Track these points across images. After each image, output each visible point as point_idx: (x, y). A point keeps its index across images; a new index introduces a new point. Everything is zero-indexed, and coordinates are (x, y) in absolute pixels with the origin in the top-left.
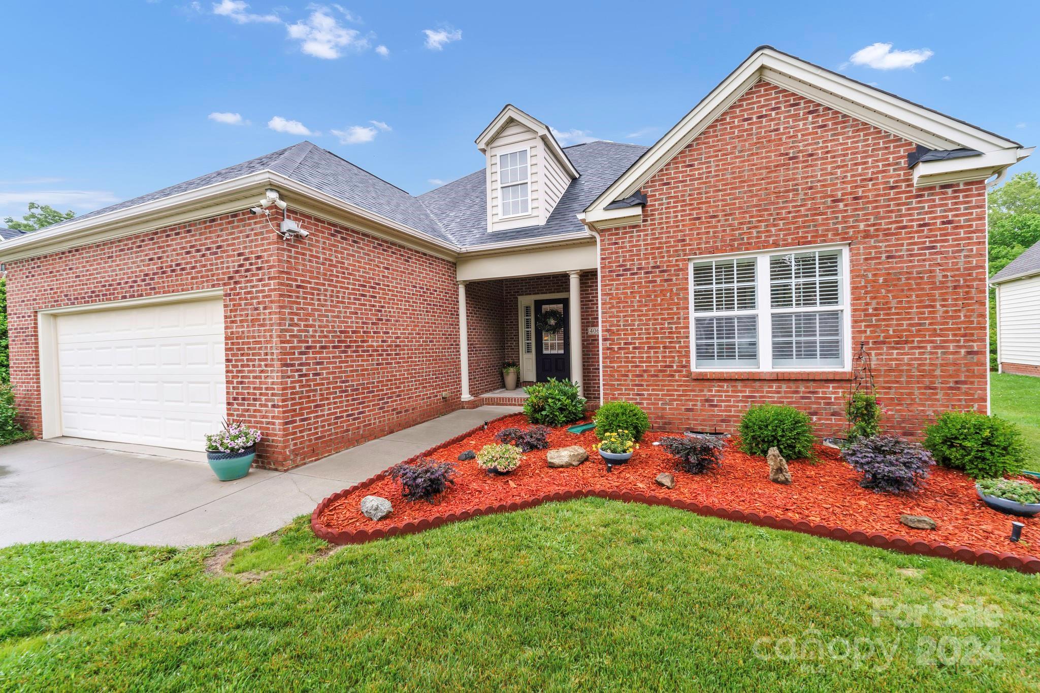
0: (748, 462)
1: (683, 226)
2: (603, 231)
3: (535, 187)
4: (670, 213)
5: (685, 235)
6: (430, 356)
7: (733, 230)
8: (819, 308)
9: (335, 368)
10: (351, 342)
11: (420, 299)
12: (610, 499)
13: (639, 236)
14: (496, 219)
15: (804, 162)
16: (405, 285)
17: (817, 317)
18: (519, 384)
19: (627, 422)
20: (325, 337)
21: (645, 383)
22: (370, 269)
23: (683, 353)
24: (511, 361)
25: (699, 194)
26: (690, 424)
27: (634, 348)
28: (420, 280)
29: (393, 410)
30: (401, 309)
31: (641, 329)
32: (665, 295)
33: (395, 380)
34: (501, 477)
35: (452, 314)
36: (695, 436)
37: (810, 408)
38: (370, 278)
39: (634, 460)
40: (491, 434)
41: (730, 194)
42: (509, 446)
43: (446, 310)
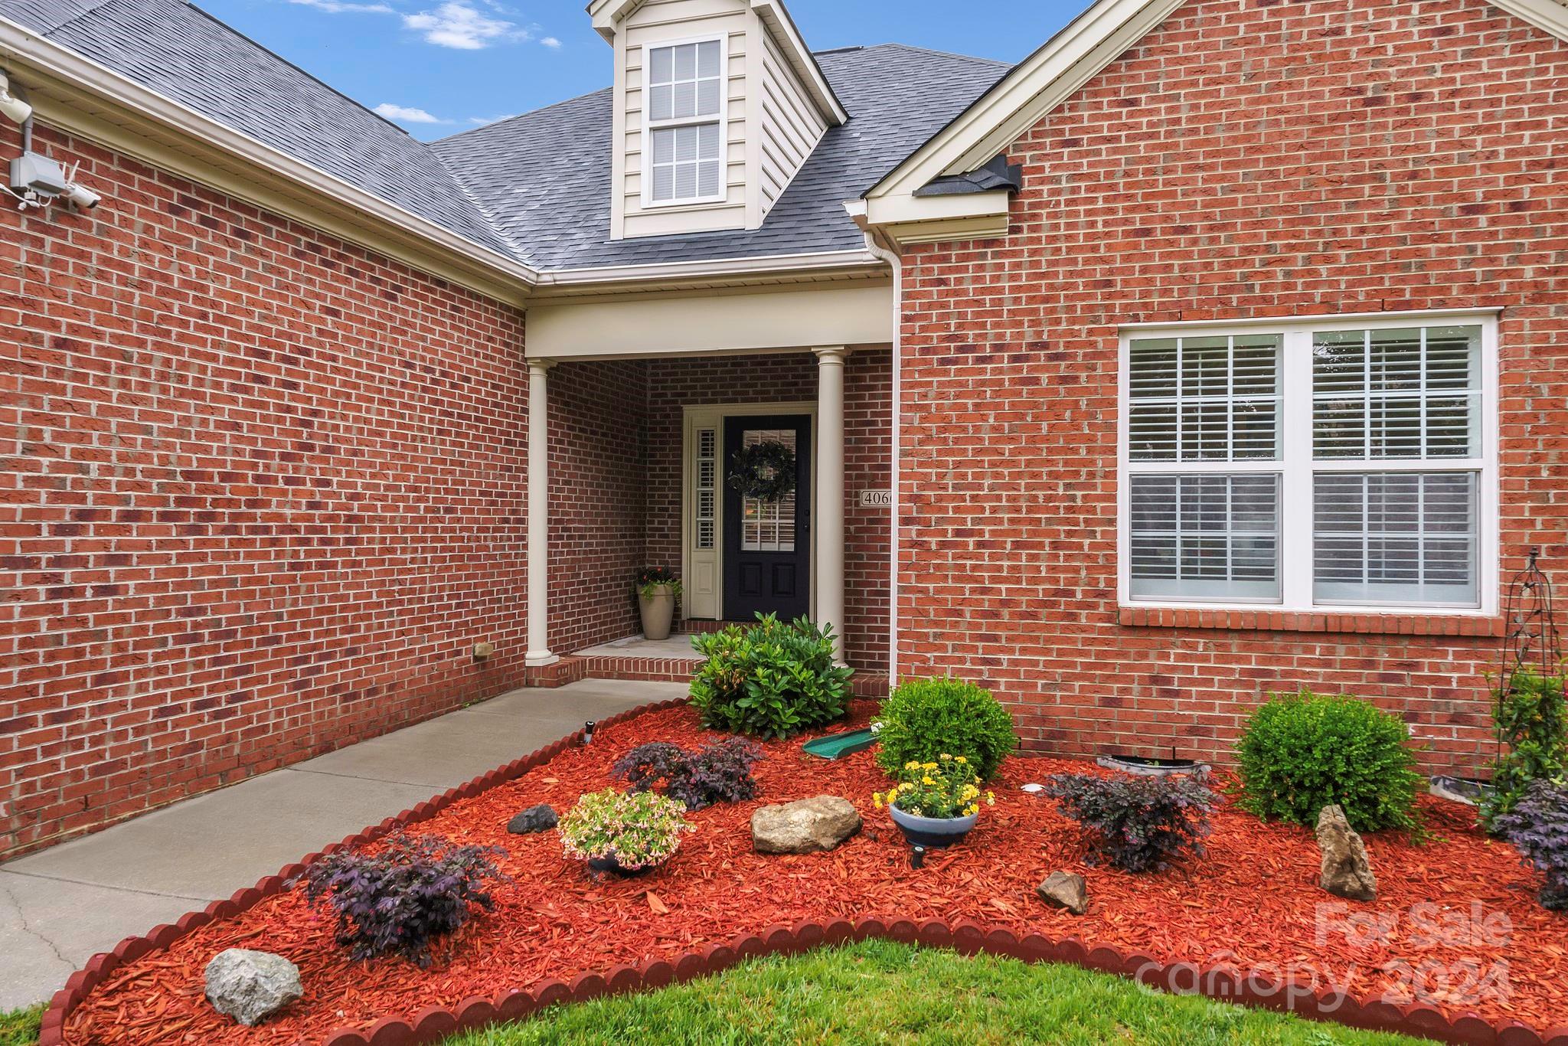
0: (1262, 841)
1: (1109, 247)
2: (909, 248)
3: (737, 133)
4: (1076, 214)
5: (1111, 272)
6: (443, 549)
7: (1228, 265)
8: (1424, 463)
9: (167, 573)
10: (215, 503)
11: (421, 399)
12: (922, 946)
13: (1001, 266)
14: (634, 207)
15: (1399, 112)
16: (381, 359)
17: (1421, 485)
18: (678, 624)
19: (960, 733)
20: (140, 486)
21: (1003, 634)
22: (281, 310)
23: (1101, 561)
24: (658, 566)
25: (1148, 172)
26: (1113, 737)
27: (980, 545)
28: (425, 349)
29: (334, 690)
30: (367, 421)
31: (999, 498)
32: (1058, 416)
33: (343, 609)
34: (626, 883)
35: (507, 442)
36: (1124, 768)
37: (1400, 704)
38: (280, 334)
39: (980, 833)
40: (601, 758)
41: (1222, 178)
42: (652, 798)
43: (493, 431)
